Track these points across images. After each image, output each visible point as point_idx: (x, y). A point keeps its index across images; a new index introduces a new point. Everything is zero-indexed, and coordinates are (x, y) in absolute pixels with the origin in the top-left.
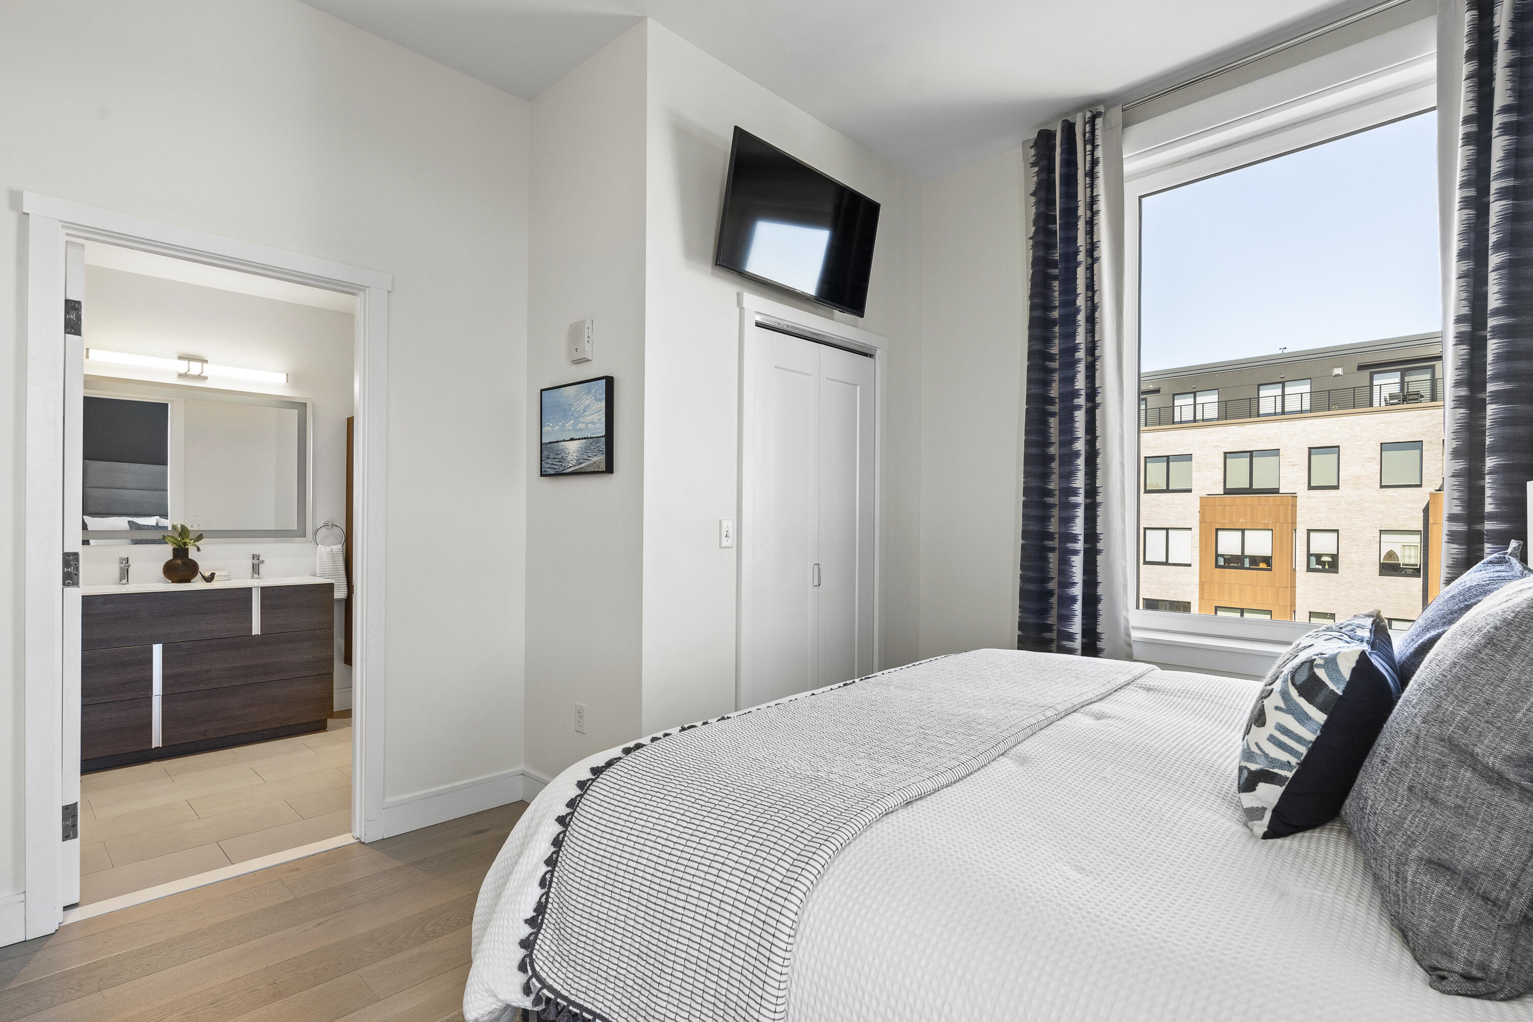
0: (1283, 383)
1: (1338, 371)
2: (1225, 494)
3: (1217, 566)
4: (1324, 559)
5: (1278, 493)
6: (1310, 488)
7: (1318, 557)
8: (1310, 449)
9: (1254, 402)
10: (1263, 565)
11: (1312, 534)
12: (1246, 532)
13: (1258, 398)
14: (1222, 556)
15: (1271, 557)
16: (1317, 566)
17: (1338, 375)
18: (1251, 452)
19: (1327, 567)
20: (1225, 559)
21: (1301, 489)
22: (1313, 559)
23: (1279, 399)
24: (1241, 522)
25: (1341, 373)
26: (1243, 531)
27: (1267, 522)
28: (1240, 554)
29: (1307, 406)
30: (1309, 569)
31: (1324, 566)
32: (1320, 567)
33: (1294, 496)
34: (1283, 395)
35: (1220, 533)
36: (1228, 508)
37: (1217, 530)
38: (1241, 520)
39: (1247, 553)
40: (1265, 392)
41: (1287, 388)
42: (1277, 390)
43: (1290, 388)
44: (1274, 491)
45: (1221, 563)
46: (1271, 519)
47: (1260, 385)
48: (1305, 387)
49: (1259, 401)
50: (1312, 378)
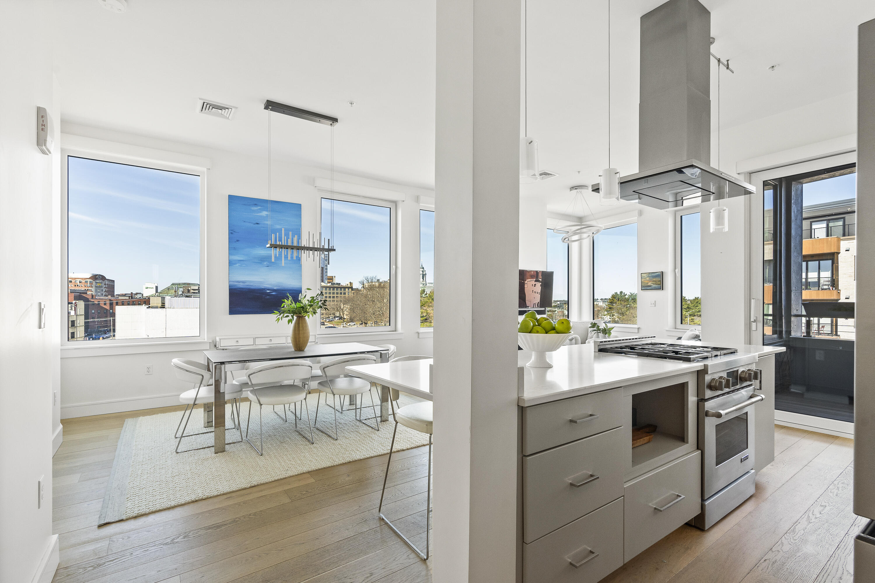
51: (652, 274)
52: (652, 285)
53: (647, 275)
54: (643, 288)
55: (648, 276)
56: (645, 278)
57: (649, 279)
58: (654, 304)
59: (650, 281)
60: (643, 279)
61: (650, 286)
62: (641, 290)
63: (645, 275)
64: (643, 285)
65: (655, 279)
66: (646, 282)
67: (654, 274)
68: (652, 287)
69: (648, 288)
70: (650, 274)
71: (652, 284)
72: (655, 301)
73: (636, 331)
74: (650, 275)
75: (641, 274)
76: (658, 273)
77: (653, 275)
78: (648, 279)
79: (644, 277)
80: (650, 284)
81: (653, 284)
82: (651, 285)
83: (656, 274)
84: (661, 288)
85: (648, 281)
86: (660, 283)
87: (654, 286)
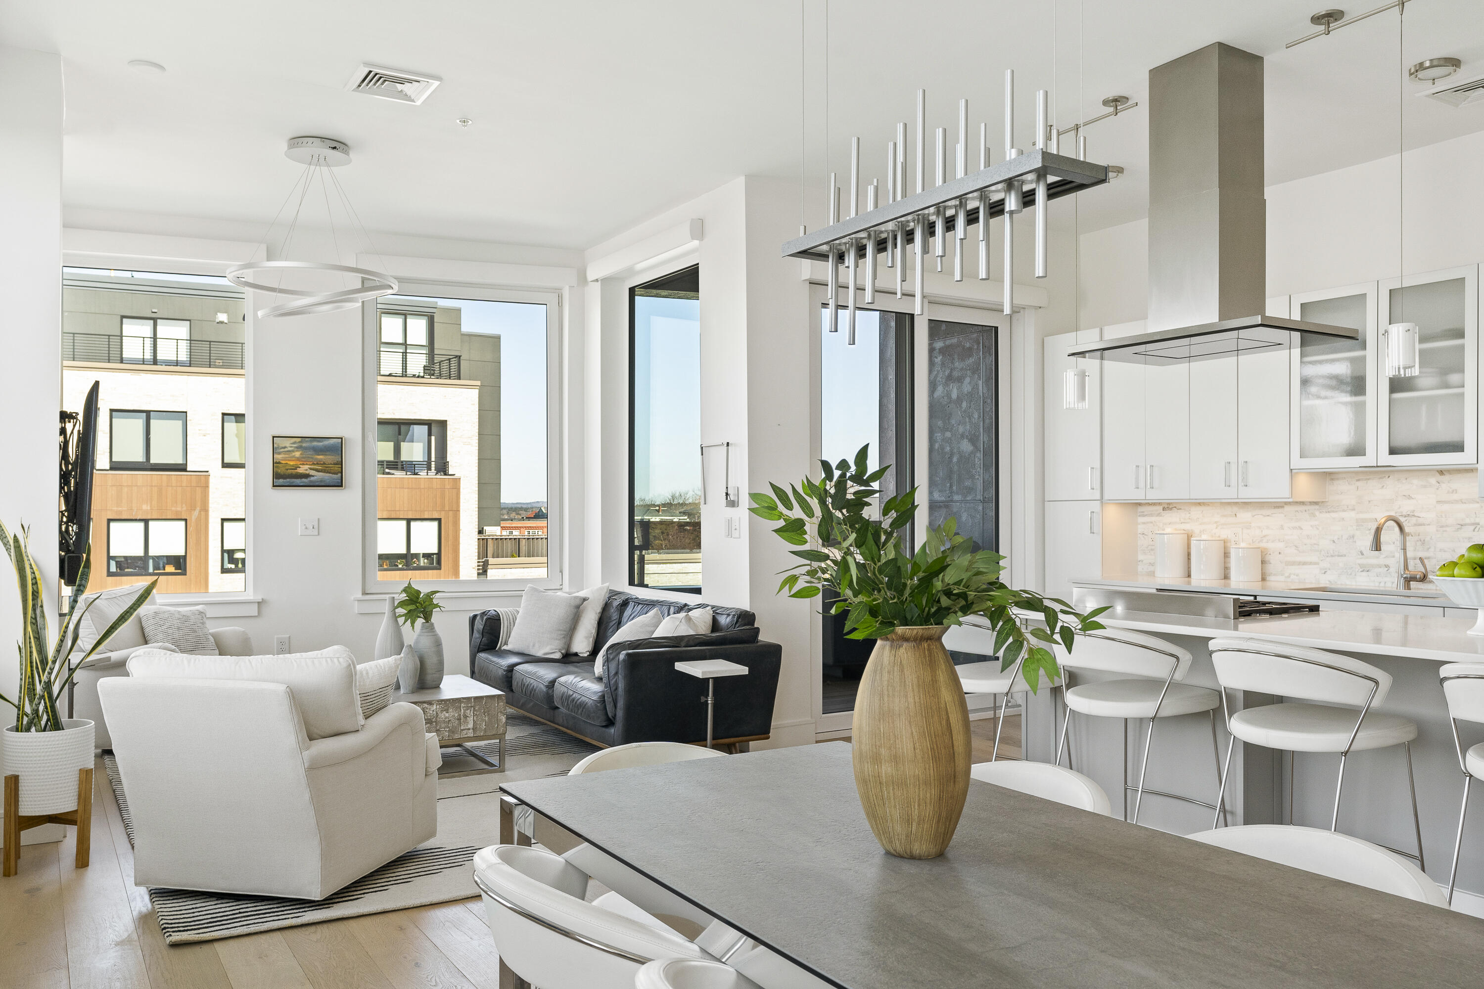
0: (155, 320)
1: (222, 317)
2: (112, 469)
3: (110, 574)
4: (238, 555)
5: (185, 470)
6: (225, 465)
7: (231, 552)
8: (224, 414)
9: (115, 341)
10: (170, 569)
11: (226, 524)
12: (151, 523)
13: (121, 336)
14: (114, 558)
15: (185, 557)
16: (230, 566)
17: (222, 322)
18: (148, 413)
19: (240, 566)
20: (117, 562)
21: (215, 465)
22: (226, 555)
23: (149, 343)
24: (145, 510)
25: (226, 321)
26: (146, 522)
27: (179, 509)
28: (141, 553)
29: (183, 356)
30: (224, 571)
31: (237, 566)
32: (233, 566)
33: (203, 476)
34: (155, 338)
35: (112, 524)
36: (125, 490)
37: (109, 521)
38: (145, 507)
39: (152, 553)
40: (130, 328)
41: (159, 328)
42: (146, 329)
43: (163, 329)
44: (182, 468)
45: (113, 568)
46: (184, 505)
47: (123, 317)
48: (181, 331)
49: (122, 340)
50: (190, 320)
51: (311, 441)
52: (312, 473)
53: (293, 442)
54: (281, 481)
55: (295, 447)
56: (288, 451)
57: (301, 454)
58: (316, 526)
59: (303, 460)
60: (279, 453)
61: (307, 476)
62: (273, 486)
63: (287, 443)
64: (281, 471)
65: (321, 457)
66: (292, 463)
67: (319, 442)
68: (312, 479)
69: (298, 481)
70: (307, 441)
71: (311, 469)
72: (319, 519)
73: (253, 610)
74: (304, 445)
75: (273, 437)
76: (332, 441)
77: (315, 444)
78: (298, 454)
79: (285, 447)
80: (303, 469)
81: (317, 470)
82: (307, 472)
83: (326, 442)
84: (339, 485)
85: (298, 459)
86: (337, 468)
87: (318, 476)
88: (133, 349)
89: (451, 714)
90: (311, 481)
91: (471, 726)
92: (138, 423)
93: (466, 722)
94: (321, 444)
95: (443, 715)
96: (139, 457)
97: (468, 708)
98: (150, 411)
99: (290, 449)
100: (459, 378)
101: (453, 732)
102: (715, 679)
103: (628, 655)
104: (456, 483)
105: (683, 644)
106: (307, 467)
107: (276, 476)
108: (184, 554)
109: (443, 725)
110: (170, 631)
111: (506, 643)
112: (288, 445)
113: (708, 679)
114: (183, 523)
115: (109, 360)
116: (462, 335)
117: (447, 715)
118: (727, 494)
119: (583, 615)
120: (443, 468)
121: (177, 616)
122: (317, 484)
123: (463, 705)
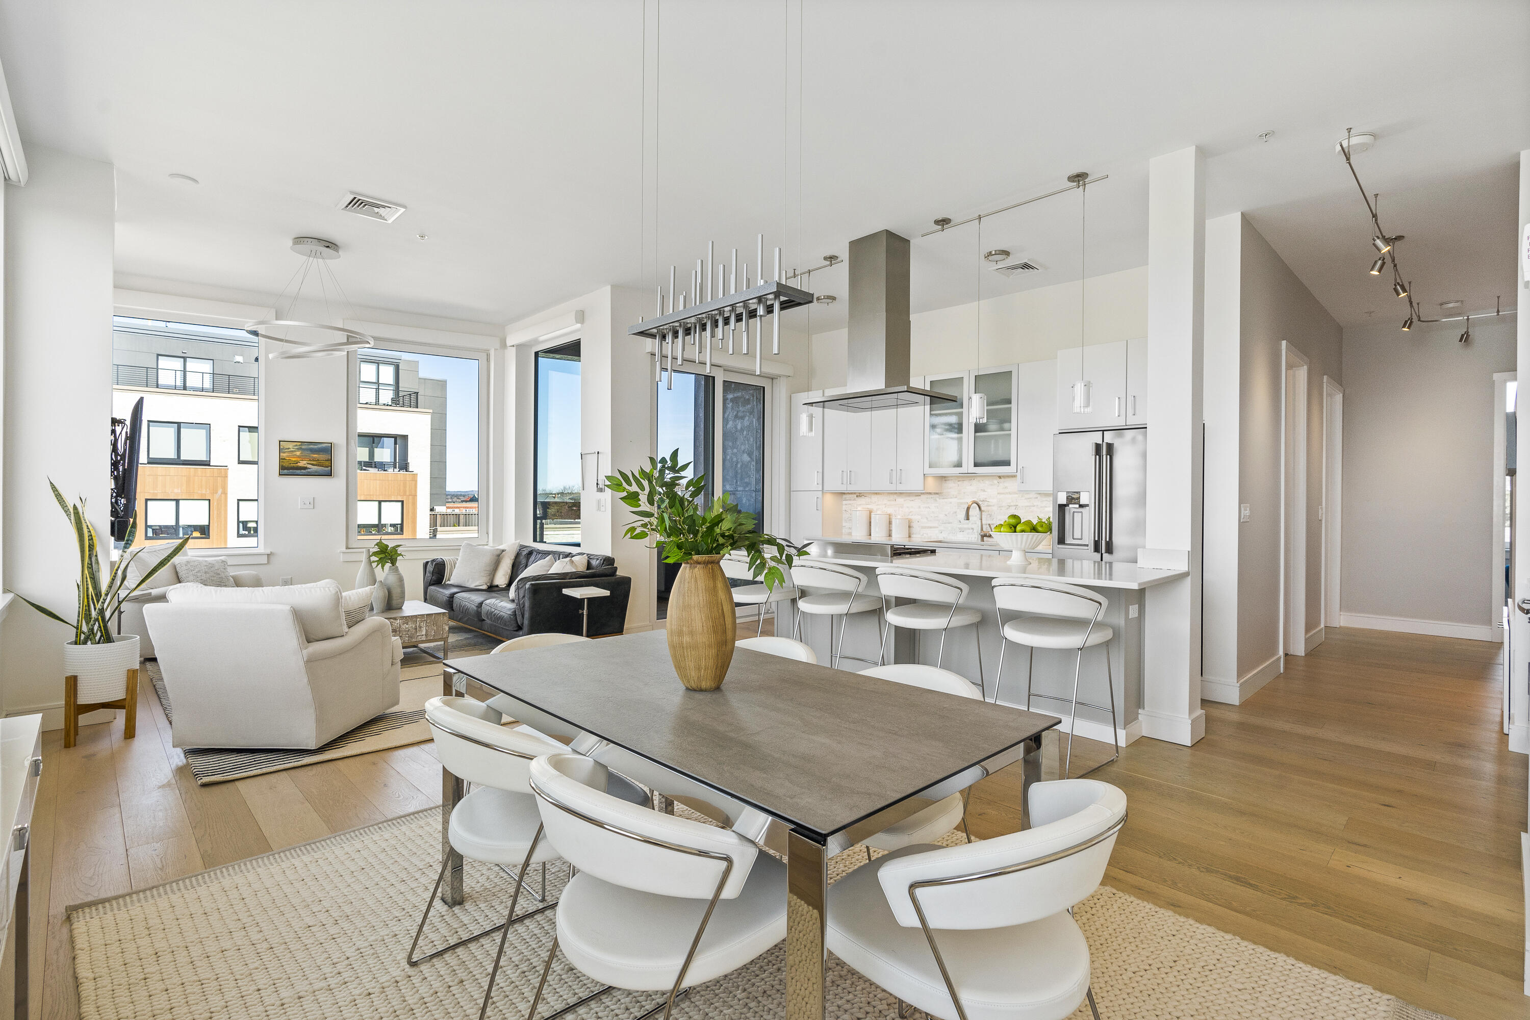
0: (185, 358)
1: (239, 358)
3: (147, 537)
4: (250, 525)
5: (209, 465)
6: (240, 462)
7: (245, 523)
8: (239, 427)
9: (152, 373)
10: (196, 534)
11: (241, 503)
12: (181, 502)
13: (157, 369)
14: (150, 527)
15: (209, 526)
16: (244, 532)
17: (237, 362)
18: (179, 424)
19: (252, 532)
20: (153, 529)
21: (232, 462)
22: (241, 525)
23: (180, 375)
24: (176, 493)
25: (242, 362)
26: (177, 501)
27: (204, 492)
28: (173, 523)
29: (208, 384)
30: (239, 535)
31: (249, 532)
32: (247, 533)
33: (223, 469)
34: (185, 371)
35: (149, 503)
36: (160, 478)
37: (147, 500)
38: (176, 491)
39: (182, 522)
40: (163, 362)
41: (188, 364)
42: (178, 364)
43: (191, 365)
44: (206, 463)
45: (150, 534)
46: (208, 490)
47: (158, 355)
48: (207, 367)
49: (157, 371)
50: (213, 360)
51: (308, 445)
52: (309, 466)
53: (296, 446)
54: (286, 472)
55: (298, 449)
57: (301, 453)
58: (312, 503)
59: (302, 458)
60: (284, 453)
61: (305, 468)
62: (280, 475)
63: (291, 446)
64: (286, 464)
65: (316, 456)
66: (294, 459)
67: (314, 445)
68: (309, 470)
69: (298, 472)
70: (305, 445)
71: (308, 464)
72: (314, 498)
73: (264, 560)
74: (303, 447)
75: (280, 441)
76: (324, 445)
77: (312, 446)
78: (298, 453)
79: (289, 449)
80: (302, 464)
81: (313, 465)
82: (305, 466)
83: (320, 446)
84: (329, 474)
85: (299, 457)
86: (328, 463)
87: (315, 468)
88: (166, 378)
89: (411, 625)
90: (309, 472)
91: (424, 633)
92: (171, 431)
93: (421, 631)
94: (316, 447)
95: (404, 627)
96: (172, 455)
97: (422, 621)
98: (181, 423)
99: (292, 450)
100: (417, 407)
101: (411, 637)
102: (589, 599)
103: (531, 584)
104: (415, 477)
105: (568, 577)
106: (305, 462)
107: (282, 468)
108: (208, 524)
109: (404, 633)
110: (199, 574)
111: (449, 580)
112: (291, 447)
113: (584, 599)
114: (207, 502)
115: (147, 385)
116: (419, 378)
117: (407, 626)
118: (597, 484)
119: (502, 561)
120: (405, 467)
121: (205, 564)
122: (313, 474)
123: (418, 619)
